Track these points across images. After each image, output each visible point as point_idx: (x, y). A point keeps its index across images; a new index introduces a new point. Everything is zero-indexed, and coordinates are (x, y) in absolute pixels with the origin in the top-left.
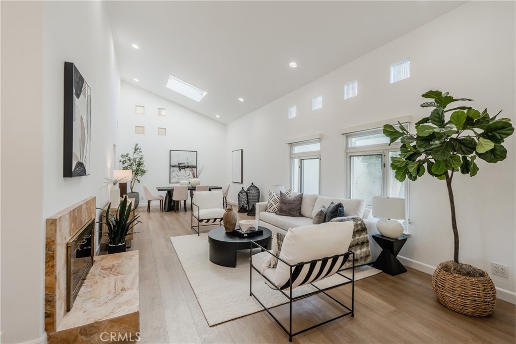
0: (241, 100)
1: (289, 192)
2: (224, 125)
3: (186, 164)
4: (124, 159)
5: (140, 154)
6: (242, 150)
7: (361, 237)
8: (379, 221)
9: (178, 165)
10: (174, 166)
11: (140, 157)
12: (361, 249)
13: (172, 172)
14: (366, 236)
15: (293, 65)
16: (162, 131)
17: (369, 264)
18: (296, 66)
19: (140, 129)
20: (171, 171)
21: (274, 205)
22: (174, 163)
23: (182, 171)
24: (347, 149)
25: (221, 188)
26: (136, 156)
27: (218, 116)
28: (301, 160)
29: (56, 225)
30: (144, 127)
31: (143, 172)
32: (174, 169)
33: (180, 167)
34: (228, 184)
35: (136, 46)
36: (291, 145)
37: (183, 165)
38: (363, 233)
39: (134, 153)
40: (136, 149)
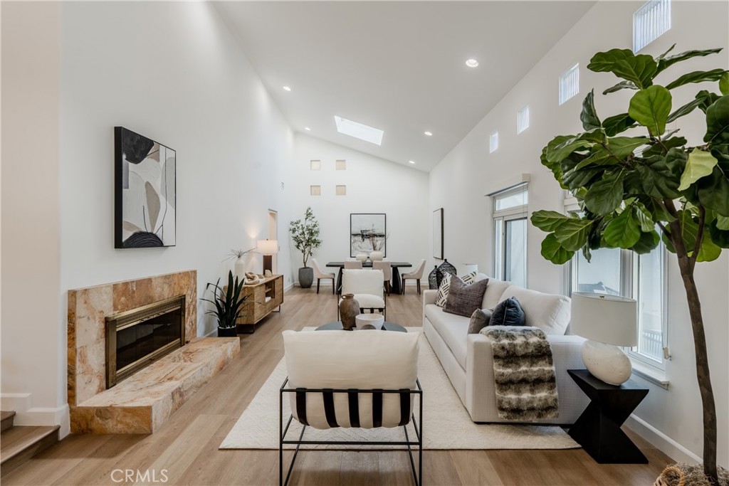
0: (428, 134)
1: (471, 276)
2: (426, 174)
3: (371, 232)
4: (293, 227)
5: (313, 220)
6: (442, 210)
7: (535, 369)
8: (586, 342)
9: (360, 233)
10: (355, 235)
11: (313, 223)
12: (532, 391)
13: (354, 242)
14: (547, 368)
15: (472, 63)
16: (341, 189)
17: (563, 426)
18: (477, 65)
19: (315, 189)
20: (352, 241)
21: (444, 294)
22: (356, 230)
23: (367, 241)
24: (565, 198)
25: (411, 266)
26: (309, 223)
27: (412, 162)
28: (506, 222)
29: (75, 297)
30: (319, 186)
31: (317, 243)
32: (356, 238)
33: (364, 235)
34: (423, 260)
35: (287, 89)
36: (494, 196)
37: (367, 233)
38: (540, 363)
39: (306, 219)
40: (309, 214)
